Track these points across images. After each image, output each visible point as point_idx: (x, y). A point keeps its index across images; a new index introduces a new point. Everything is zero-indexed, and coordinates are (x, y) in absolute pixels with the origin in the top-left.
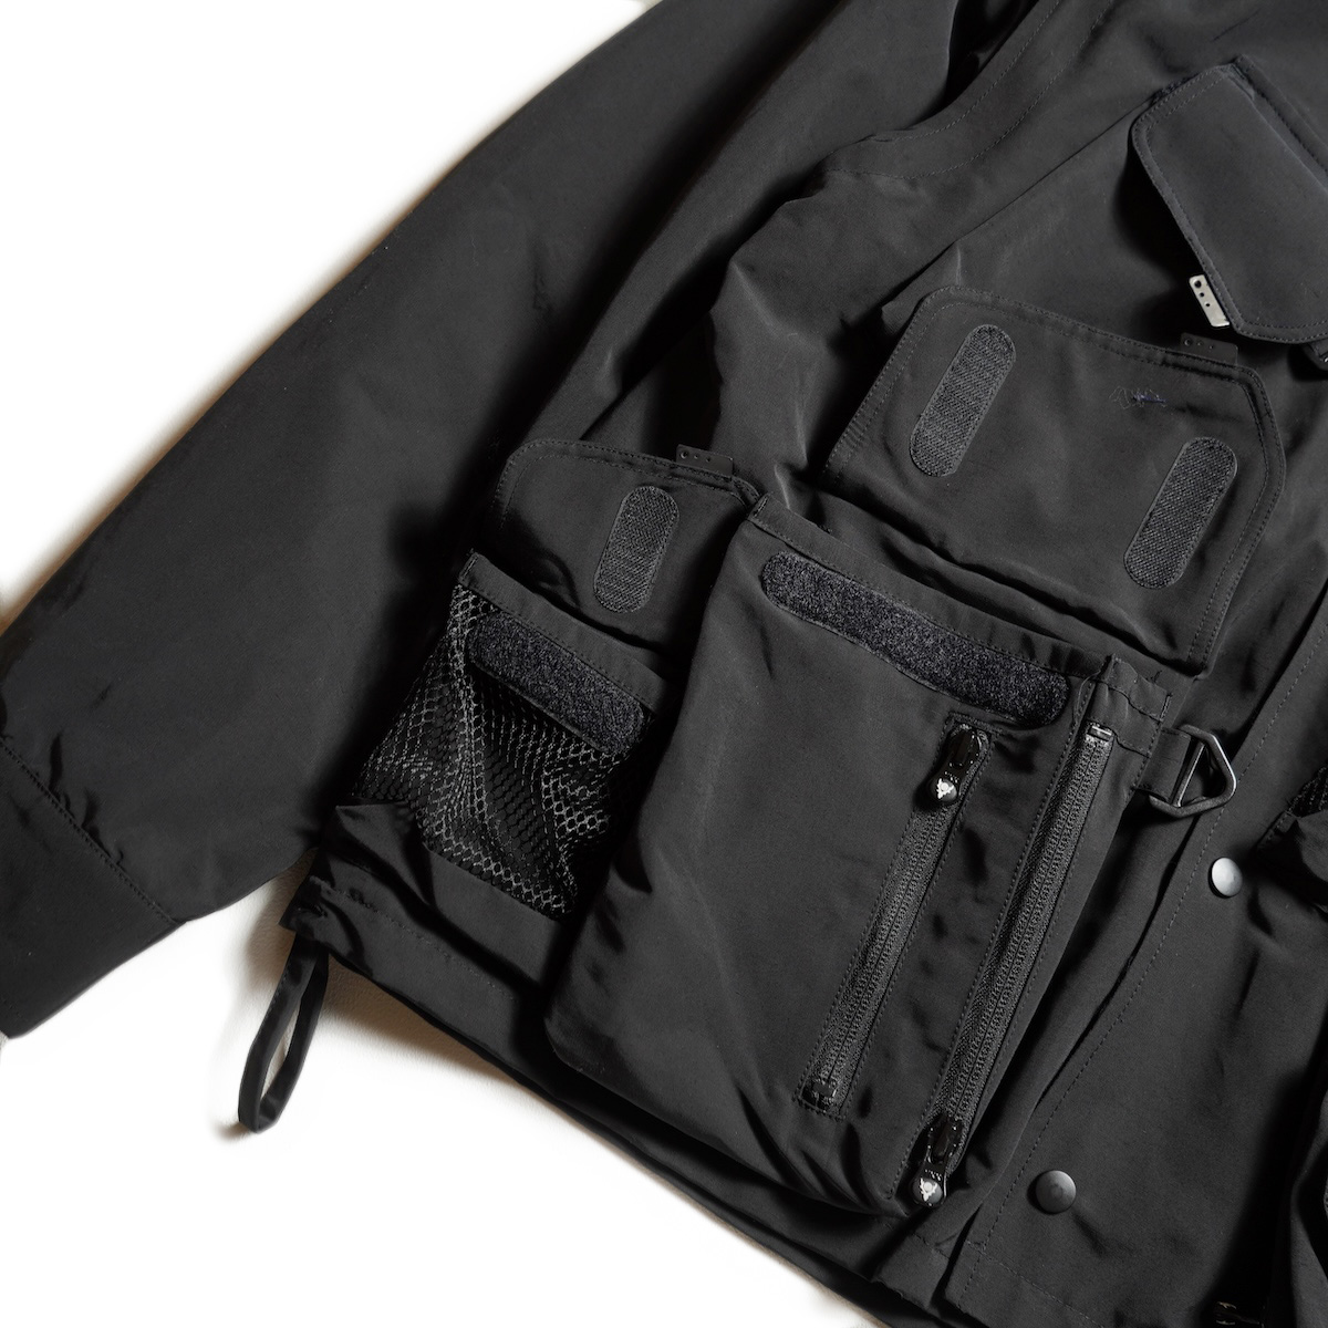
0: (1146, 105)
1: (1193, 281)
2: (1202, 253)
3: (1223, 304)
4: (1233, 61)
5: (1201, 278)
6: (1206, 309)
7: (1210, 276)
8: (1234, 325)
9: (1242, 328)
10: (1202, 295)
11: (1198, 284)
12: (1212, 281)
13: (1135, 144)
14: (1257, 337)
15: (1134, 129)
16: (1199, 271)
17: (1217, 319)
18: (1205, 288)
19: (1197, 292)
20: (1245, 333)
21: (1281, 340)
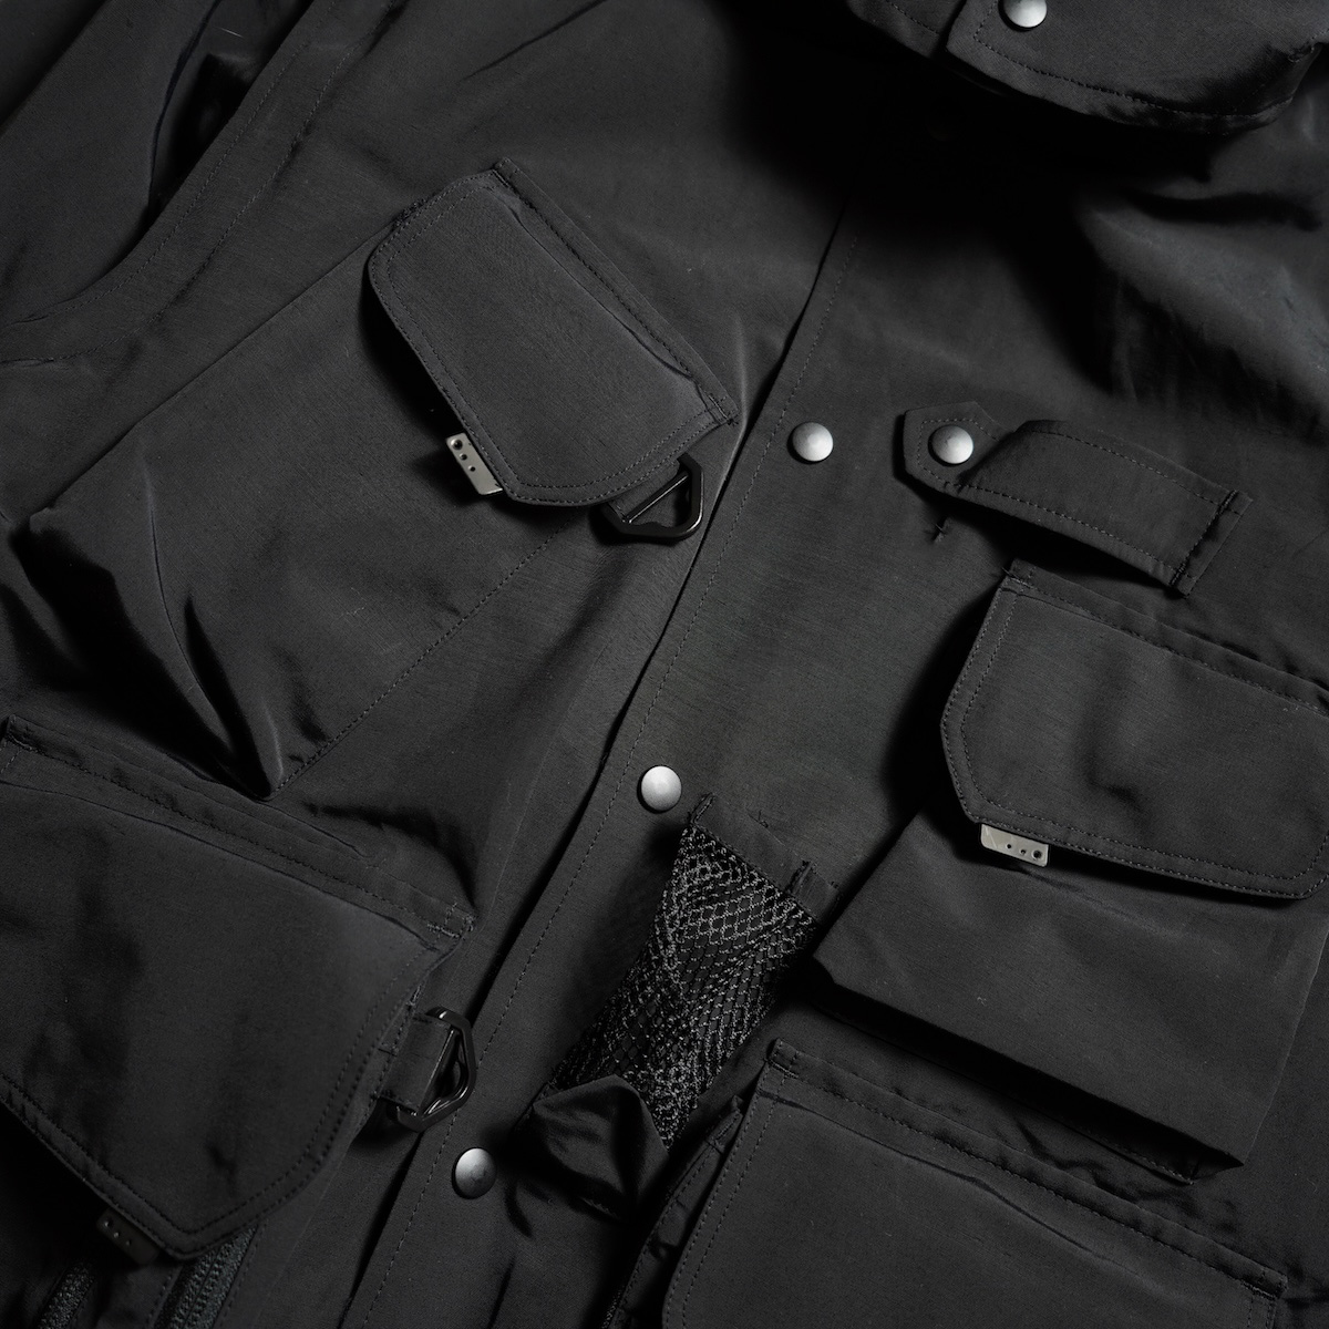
0: (387, 230)
1: (452, 442)
2: (460, 405)
3: (492, 466)
4: (493, 167)
5: (462, 437)
6: (471, 475)
7: (472, 434)
8: (508, 491)
9: (518, 493)
10: (465, 457)
11: (459, 445)
12: (474, 439)
13: (373, 280)
14: (538, 502)
15: (371, 263)
16: (458, 429)
17: (486, 485)
18: (468, 449)
19: (458, 455)
20: (522, 499)
21: (566, 503)
